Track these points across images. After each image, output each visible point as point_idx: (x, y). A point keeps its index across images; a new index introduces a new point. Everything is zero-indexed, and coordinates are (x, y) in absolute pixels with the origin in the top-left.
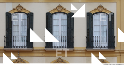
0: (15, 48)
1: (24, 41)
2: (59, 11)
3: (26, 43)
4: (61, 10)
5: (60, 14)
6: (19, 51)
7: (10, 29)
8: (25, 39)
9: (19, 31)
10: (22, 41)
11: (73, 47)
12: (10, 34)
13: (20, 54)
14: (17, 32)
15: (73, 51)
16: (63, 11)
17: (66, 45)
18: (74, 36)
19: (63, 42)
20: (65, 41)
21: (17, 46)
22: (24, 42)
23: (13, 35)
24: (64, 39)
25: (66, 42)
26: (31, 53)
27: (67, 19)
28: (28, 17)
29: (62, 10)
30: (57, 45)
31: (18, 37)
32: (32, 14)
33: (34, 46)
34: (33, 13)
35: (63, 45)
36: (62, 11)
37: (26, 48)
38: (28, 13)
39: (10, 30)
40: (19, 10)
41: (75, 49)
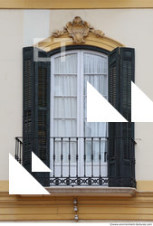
0: (63, 186)
1: (96, 157)
3: (104, 164)
6: (76, 198)
7: (40, 111)
8: (103, 150)
9: (75, 120)
10: (88, 158)
12: (40, 129)
13: (82, 210)
14: (68, 123)
21: (68, 179)
22: (96, 162)
23: (52, 135)
26: (126, 205)
28: (111, 65)
31: (72, 140)
32: (129, 54)
33: (138, 177)
34: (132, 51)
37: (105, 186)
38: (111, 50)
39: (40, 116)
40: (79, 36)
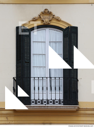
2: (45, 22)
4: (50, 20)
5: (47, 30)
11: (76, 103)
15: (77, 110)
16: (54, 23)
17: (62, 98)
18: (78, 78)
19: (53, 91)
20: (57, 88)
24: (57, 84)
25: (62, 92)
27: (62, 41)
29: (52, 21)
30: (41, 98)
35: (53, 98)
36: (52, 24)
41: (81, 106)
